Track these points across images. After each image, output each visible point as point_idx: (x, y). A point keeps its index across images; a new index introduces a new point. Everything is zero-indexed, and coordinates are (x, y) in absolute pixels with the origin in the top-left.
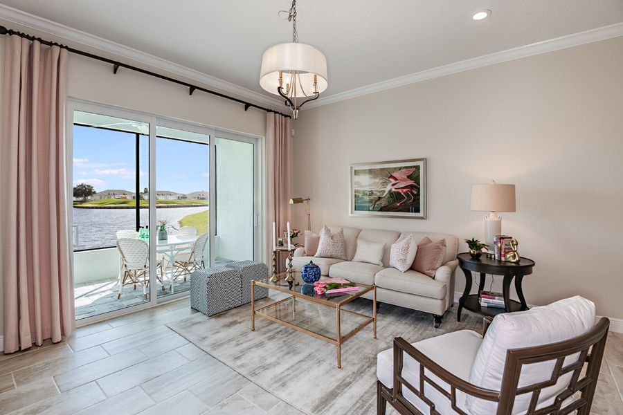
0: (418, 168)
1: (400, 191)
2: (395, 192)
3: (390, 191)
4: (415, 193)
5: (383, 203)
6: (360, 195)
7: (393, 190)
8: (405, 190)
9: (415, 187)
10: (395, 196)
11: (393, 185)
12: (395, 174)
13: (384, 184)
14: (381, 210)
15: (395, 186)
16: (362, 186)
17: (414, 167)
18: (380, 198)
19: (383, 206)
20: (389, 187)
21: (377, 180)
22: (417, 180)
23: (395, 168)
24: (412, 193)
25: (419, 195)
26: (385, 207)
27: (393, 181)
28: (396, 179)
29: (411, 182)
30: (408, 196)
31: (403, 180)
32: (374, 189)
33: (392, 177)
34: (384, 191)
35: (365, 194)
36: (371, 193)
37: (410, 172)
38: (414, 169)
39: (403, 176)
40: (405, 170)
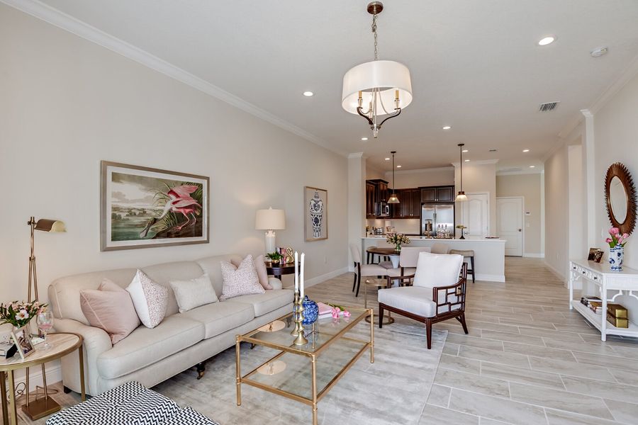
0: (200, 186)
1: (182, 211)
2: (175, 212)
3: (170, 212)
4: (198, 214)
5: (161, 226)
6: (123, 215)
7: (174, 209)
8: (188, 210)
9: (198, 207)
10: (175, 217)
11: (174, 203)
12: (176, 190)
13: (165, 199)
14: (158, 236)
15: (177, 205)
16: (127, 201)
17: (197, 184)
18: (155, 220)
19: (160, 230)
20: (168, 206)
21: (152, 194)
22: (199, 199)
23: (177, 182)
24: (195, 215)
25: (202, 217)
26: (163, 232)
27: (174, 198)
28: (177, 196)
29: (193, 202)
30: (191, 217)
31: (186, 198)
32: (148, 206)
33: (171, 192)
34: (163, 211)
35: (131, 213)
36: (143, 212)
37: (193, 188)
38: (197, 187)
39: (186, 194)
40: (187, 186)
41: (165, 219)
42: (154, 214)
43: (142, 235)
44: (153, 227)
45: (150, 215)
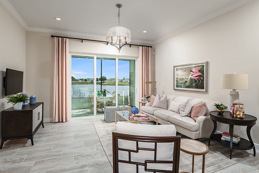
0: (203, 66)
1: (195, 78)
4: (202, 79)
5: (188, 84)
6: (178, 80)
7: (192, 78)
8: (197, 78)
9: (202, 76)
10: (193, 81)
11: (192, 75)
12: (193, 70)
13: (188, 75)
14: (187, 87)
15: (193, 76)
16: (179, 76)
18: (186, 82)
19: (187, 85)
20: (190, 76)
21: (185, 73)
22: (203, 72)
23: (193, 67)
24: (200, 79)
25: (204, 80)
27: (192, 73)
28: (193, 72)
30: (199, 81)
31: (196, 73)
32: (184, 77)
33: (191, 71)
34: (188, 78)
35: (180, 80)
36: (183, 79)
37: (200, 68)
38: (202, 67)
39: (196, 71)
40: (197, 68)
41: (189, 81)
42: (186, 80)
43: (183, 86)
44: (185, 84)
45: (185, 80)
